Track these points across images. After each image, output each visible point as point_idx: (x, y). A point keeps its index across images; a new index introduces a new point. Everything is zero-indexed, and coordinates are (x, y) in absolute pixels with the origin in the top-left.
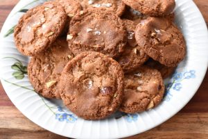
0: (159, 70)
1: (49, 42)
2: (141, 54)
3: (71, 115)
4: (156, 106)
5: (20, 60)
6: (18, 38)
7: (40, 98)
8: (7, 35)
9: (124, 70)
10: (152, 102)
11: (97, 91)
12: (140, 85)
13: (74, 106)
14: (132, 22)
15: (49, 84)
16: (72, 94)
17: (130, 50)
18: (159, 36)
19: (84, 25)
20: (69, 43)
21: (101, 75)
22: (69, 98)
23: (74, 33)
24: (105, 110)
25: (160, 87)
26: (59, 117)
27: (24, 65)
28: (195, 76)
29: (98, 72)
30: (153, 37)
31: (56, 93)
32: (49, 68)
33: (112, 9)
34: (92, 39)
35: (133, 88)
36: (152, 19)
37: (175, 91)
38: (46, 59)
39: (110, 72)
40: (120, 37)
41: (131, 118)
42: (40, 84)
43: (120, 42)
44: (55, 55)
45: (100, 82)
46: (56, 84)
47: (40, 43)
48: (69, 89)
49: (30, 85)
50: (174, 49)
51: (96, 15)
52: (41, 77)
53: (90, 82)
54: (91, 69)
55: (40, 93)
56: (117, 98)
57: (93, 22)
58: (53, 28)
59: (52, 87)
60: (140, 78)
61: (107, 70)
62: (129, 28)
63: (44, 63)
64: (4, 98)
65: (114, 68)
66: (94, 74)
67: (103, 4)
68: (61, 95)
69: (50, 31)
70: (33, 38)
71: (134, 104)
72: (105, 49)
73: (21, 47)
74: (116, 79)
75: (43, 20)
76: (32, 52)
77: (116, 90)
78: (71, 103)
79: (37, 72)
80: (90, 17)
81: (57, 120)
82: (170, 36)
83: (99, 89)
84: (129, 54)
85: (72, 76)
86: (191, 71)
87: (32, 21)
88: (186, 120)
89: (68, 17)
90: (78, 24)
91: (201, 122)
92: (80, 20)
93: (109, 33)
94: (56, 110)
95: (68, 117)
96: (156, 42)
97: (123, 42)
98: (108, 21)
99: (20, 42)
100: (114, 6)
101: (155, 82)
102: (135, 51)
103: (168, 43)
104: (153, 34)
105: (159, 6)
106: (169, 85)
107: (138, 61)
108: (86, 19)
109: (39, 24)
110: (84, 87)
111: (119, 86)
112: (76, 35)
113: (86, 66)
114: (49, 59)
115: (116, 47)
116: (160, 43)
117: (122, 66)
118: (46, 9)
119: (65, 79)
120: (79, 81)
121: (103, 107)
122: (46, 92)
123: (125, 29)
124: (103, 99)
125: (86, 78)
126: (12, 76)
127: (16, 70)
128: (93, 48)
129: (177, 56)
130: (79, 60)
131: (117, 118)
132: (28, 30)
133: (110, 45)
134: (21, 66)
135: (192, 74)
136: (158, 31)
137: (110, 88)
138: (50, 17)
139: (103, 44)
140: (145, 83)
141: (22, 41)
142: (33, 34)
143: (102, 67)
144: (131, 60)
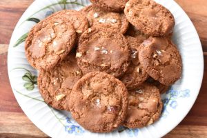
1: (60, 59)
2: (143, 73)
4: (155, 121)
5: (29, 70)
6: (29, 52)
7: (49, 109)
8: (17, 45)
9: (128, 88)
10: (152, 120)
11: (104, 109)
12: (141, 102)
13: (82, 120)
14: (135, 39)
15: (58, 98)
16: (81, 110)
17: (133, 69)
18: (160, 56)
19: (92, 42)
20: (78, 60)
21: (108, 95)
22: (78, 113)
23: (83, 51)
24: (110, 126)
25: (159, 105)
26: (68, 129)
27: (33, 75)
29: (106, 92)
30: (155, 59)
31: (65, 106)
32: (58, 81)
33: (116, 25)
34: (99, 58)
35: (135, 105)
36: (154, 40)
37: (171, 108)
38: (55, 73)
39: (116, 92)
40: (125, 58)
41: (132, 132)
42: (50, 96)
43: (125, 62)
44: (64, 70)
45: (107, 101)
46: (65, 97)
47: (51, 60)
48: (78, 106)
49: (40, 95)
50: (173, 69)
51: (103, 34)
52: (50, 89)
53: (98, 101)
54: (100, 88)
55: (50, 104)
56: (122, 116)
57: (101, 40)
58: (64, 47)
59: (62, 100)
60: (141, 95)
61: (113, 90)
63: (53, 76)
64: (15, 104)
65: (120, 89)
66: (102, 93)
67: (108, 19)
68: (71, 109)
69: (61, 49)
70: (44, 53)
71: (136, 121)
72: (111, 68)
73: (32, 61)
74: (121, 98)
75: (53, 35)
76: (44, 67)
77: (121, 108)
78: (79, 118)
79: (47, 84)
80: (97, 35)
81: (67, 132)
82: (169, 56)
83: (106, 108)
84: (132, 73)
86: (186, 90)
87: (42, 35)
89: (77, 33)
90: (86, 42)
91: (191, 134)
92: (88, 38)
93: (115, 53)
94: (65, 121)
95: (77, 129)
96: (157, 64)
97: (128, 62)
98: (114, 41)
99: (31, 56)
100: (118, 23)
101: (154, 101)
102: (138, 70)
103: (168, 63)
104: (155, 56)
105: (161, 26)
107: (140, 80)
108: (94, 37)
109: (49, 39)
110: (93, 104)
111: (124, 106)
112: (85, 54)
113: (94, 85)
115: (121, 67)
116: (161, 64)
117: (126, 84)
118: (56, 24)
119: (75, 96)
120: (88, 99)
121: (109, 123)
122: (55, 104)
124: (109, 116)
125: (94, 96)
126: (24, 88)
127: (26, 81)
128: (100, 66)
129: (174, 75)
130: (89, 79)
131: (120, 132)
132: (39, 45)
133: (116, 64)
134: (31, 76)
135: (187, 93)
136: (159, 53)
137: (116, 107)
138: (60, 34)
139: (109, 63)
140: (145, 100)
141: (33, 55)
142: (44, 50)
143: (109, 88)
144: (134, 78)
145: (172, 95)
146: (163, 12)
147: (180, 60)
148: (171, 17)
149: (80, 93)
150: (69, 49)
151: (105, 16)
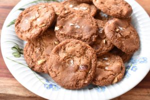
0: (121, 56)
1: (42, 31)
2: (108, 44)
3: (55, 86)
4: (119, 81)
5: (18, 44)
6: (18, 28)
7: (32, 72)
8: (9, 26)
9: (97, 55)
10: (116, 78)
11: (76, 68)
12: (107, 66)
13: (58, 78)
14: (102, 22)
15: (39, 62)
16: (58, 69)
17: (100, 41)
18: (122, 31)
19: (67, 20)
20: (56, 32)
21: (80, 57)
22: (55, 72)
23: (60, 26)
24: (82, 82)
25: (122, 68)
26: (47, 86)
27: (20, 48)
28: (147, 62)
29: (78, 54)
30: (117, 32)
31: (45, 69)
32: (40, 50)
33: (87, 11)
34: (73, 31)
35: (102, 67)
36: (116, 20)
37: (132, 71)
38: (38, 44)
39: (87, 55)
40: (94, 31)
41: (100, 89)
43: (93, 34)
44: (45, 41)
45: (79, 62)
46: (45, 62)
47: (35, 32)
48: (55, 66)
49: (25, 62)
50: (132, 41)
51: (76, 14)
52: (34, 56)
53: (72, 61)
54: (73, 52)
55: (32, 68)
56: (91, 74)
57: (74, 19)
58: (45, 22)
59: (42, 64)
60: (107, 61)
61: (84, 53)
62: (100, 25)
63: (36, 47)
65: (90, 52)
66: (75, 55)
67: (81, 8)
68: (49, 70)
69: (43, 23)
70: (30, 27)
71: (103, 79)
72: (83, 38)
73: (20, 34)
74: (91, 60)
75: (37, 15)
76: (29, 37)
77: (91, 68)
78: (56, 76)
79: (31, 53)
80: (72, 15)
81: (46, 88)
82: (129, 32)
83: (78, 67)
84: (99, 44)
85: (58, 56)
86: (143, 58)
87: (29, 16)
88: (139, 93)
89: (56, 14)
90: (63, 20)
92: (65, 17)
93: (86, 27)
94: (44, 81)
95: (54, 87)
96: (119, 36)
97: (96, 34)
98: (85, 19)
99: (19, 30)
101: (118, 64)
102: (104, 41)
103: (128, 37)
104: (117, 30)
105: (122, 11)
106: (128, 68)
107: (106, 49)
108: (69, 16)
109: (34, 18)
110: (67, 64)
111: (93, 65)
113: (69, 49)
114: (40, 44)
115: (91, 38)
116: (122, 37)
118: (40, 8)
119: (53, 58)
120: (64, 60)
121: (80, 80)
122: (37, 68)
123: (97, 25)
124: (80, 74)
125: (69, 58)
126: (12, 55)
127: (15, 51)
128: (74, 37)
129: (134, 47)
130: (64, 45)
131: (90, 89)
132: (26, 23)
133: (86, 36)
134: (19, 49)
135: (145, 60)
136: (121, 28)
137: (86, 66)
138: (43, 14)
139: (81, 35)
140: (111, 65)
141: (21, 30)
142: (30, 25)
143: (81, 51)
144: (101, 47)
145: (133, 63)
146: (123, 3)
147: (138, 37)
148: (129, 6)
149: (57, 55)
150: (49, 24)
151: (78, 6)
